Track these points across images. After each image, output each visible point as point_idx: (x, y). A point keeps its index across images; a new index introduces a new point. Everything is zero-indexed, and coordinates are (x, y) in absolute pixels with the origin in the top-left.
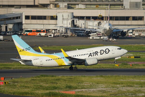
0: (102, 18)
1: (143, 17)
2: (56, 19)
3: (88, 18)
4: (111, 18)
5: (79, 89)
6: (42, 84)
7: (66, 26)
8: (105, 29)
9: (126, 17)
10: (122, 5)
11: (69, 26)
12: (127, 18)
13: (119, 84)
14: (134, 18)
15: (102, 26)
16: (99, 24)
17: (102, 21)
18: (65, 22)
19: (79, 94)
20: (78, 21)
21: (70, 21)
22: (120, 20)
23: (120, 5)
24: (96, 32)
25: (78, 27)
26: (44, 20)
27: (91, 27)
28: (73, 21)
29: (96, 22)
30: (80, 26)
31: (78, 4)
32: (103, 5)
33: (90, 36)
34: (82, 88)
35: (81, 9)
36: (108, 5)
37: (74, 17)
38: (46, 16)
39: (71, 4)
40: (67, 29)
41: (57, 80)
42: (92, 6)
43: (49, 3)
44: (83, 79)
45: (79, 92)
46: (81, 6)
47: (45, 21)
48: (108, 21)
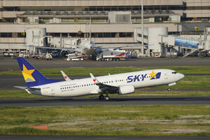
0: (82, 35)
1: (133, 33)
2: (25, 36)
3: (65, 35)
4: (94, 35)
5: (53, 123)
6: (5, 117)
7: (37, 45)
8: (86, 49)
9: (112, 33)
10: (107, 18)
11: (41, 45)
12: (113, 35)
13: (103, 116)
14: (122, 35)
15: (81, 44)
16: (79, 42)
17: (82, 39)
18: (36, 40)
19: (52, 129)
20: (51, 39)
21: (42, 39)
22: (104, 37)
23: (104, 18)
24: (74, 52)
25: (53, 46)
26: (10, 38)
27: (68, 46)
28: (46, 38)
29: (75, 40)
30: (54, 44)
31: (52, 18)
32: (83, 18)
33: (67, 57)
34: (56, 122)
35: (55, 23)
36: (88, 19)
37: (47, 34)
38: (11, 33)
39: (44, 18)
40: (38, 49)
41: (25, 112)
42: (70, 20)
43: (15, 16)
44: (58, 110)
45: (52, 127)
46: (55, 20)
47: (11, 40)
48: (89, 39)
